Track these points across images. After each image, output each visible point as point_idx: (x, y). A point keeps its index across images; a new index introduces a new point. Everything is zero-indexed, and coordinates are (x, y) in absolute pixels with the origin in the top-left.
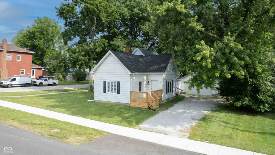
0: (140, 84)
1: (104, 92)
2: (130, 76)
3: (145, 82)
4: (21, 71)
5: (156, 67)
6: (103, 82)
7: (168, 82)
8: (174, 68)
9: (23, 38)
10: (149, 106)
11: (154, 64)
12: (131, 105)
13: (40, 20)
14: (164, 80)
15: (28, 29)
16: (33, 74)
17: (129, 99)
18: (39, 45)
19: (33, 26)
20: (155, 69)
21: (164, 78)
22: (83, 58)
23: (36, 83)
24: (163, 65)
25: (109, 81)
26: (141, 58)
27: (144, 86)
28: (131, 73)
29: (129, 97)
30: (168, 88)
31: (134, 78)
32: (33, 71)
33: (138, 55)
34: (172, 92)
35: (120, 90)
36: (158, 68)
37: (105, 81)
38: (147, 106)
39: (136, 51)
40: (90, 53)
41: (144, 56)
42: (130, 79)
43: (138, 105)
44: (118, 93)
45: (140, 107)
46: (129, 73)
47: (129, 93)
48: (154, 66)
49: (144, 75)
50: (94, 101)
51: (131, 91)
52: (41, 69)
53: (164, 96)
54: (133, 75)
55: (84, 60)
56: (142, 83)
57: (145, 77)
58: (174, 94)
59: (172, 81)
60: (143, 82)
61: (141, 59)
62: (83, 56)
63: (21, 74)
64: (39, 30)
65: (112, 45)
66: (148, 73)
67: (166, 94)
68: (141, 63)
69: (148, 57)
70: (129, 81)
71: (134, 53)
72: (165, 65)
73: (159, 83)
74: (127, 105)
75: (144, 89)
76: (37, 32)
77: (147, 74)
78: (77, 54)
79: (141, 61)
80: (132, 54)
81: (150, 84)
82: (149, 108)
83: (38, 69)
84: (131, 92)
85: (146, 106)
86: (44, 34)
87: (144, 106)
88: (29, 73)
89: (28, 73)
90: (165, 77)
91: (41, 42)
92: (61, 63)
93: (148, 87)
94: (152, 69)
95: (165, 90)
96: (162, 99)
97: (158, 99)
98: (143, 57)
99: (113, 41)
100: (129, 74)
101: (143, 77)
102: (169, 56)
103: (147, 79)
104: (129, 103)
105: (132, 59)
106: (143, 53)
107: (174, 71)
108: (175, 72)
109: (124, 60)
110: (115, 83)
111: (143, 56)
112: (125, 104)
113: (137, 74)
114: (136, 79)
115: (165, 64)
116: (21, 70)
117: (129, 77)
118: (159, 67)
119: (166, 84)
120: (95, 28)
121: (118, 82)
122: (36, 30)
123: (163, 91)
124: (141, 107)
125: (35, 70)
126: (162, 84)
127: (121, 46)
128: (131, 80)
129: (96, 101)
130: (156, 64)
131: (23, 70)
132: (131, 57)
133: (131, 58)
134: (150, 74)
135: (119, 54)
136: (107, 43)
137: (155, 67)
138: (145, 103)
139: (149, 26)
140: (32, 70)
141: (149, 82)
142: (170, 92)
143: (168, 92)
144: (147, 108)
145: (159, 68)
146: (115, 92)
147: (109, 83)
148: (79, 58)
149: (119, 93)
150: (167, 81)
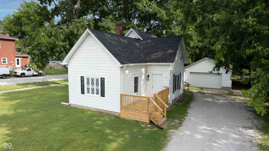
0: (136, 80)
1: (82, 93)
2: (120, 69)
3: (143, 77)
4: (2, 60)
5: (159, 54)
6: (80, 78)
7: (176, 76)
8: (182, 56)
9: (9, 24)
10: (152, 120)
11: (157, 51)
12: (122, 116)
13: (26, 4)
14: (171, 73)
15: (14, 14)
16: (18, 64)
17: (119, 105)
18: (26, 32)
19: (18, 10)
20: (158, 58)
21: (171, 71)
22: (62, 44)
23: (17, 74)
24: (170, 51)
25: (88, 76)
26: (137, 42)
27: (142, 82)
28: (121, 65)
29: (119, 102)
30: (176, 84)
31: (127, 72)
32: (18, 60)
33: (133, 38)
34: (180, 89)
35: (106, 92)
36: (162, 57)
37: (83, 77)
38: (148, 119)
39: (130, 33)
40: (71, 37)
41: (142, 39)
42: (119, 75)
43: (132, 116)
44: (101, 96)
45: (136, 119)
46: (119, 64)
47: (119, 96)
48: (156, 52)
49: (141, 67)
50: (70, 105)
51: (122, 93)
52: (28, 57)
53: (170, 97)
54: (125, 67)
55: (63, 46)
56: (139, 78)
57: (143, 70)
58: (181, 91)
59: (180, 73)
60: (141, 76)
61: (137, 44)
62: (63, 41)
63: (2, 63)
64: (26, 14)
65: (100, 27)
66: (148, 64)
67: (173, 92)
68: (138, 49)
69: (147, 41)
70: (119, 78)
71: (128, 35)
72: (173, 51)
73: (165, 77)
74: (116, 114)
75: (142, 87)
76: (24, 16)
77: (146, 65)
78: (53, 38)
79: (137, 46)
80: (126, 36)
81: (150, 79)
82: (151, 122)
83: (23, 57)
84: (122, 95)
85: (146, 119)
86: (31, 20)
87: (142, 118)
88: (13, 62)
89: (11, 62)
90: (172, 69)
91: (28, 28)
92: (35, 51)
93: (147, 83)
94: (153, 57)
95: (172, 88)
96: (168, 101)
97: (165, 107)
98: (140, 41)
99: (101, 23)
100: (119, 67)
101: (140, 70)
102: (177, 38)
103: (146, 71)
104: (119, 111)
105: (124, 42)
106: (140, 36)
107: (182, 59)
108: (183, 61)
109: (111, 43)
110: (97, 80)
111: (139, 39)
112: (113, 113)
113: (132, 66)
114: (130, 74)
115: (173, 49)
116: (2, 58)
117: (119, 71)
118: (163, 54)
119: (173, 79)
120: (79, 6)
121: (101, 78)
122: (22, 15)
123: (170, 89)
124: (139, 120)
125: (20, 59)
126: (169, 80)
127: (111, 28)
128: (122, 75)
129: (72, 106)
130: (159, 50)
131: (5, 59)
132: (122, 40)
133: (122, 42)
134: (150, 65)
135: (104, 35)
136: (93, 23)
137: (157, 55)
138: (145, 115)
139: (146, 3)
140: (16, 59)
141: (148, 76)
142: (178, 89)
143: (176, 90)
144: (148, 122)
145: (164, 56)
146: (97, 93)
147: (88, 79)
148: (56, 44)
149: (104, 96)
150: (174, 75)
